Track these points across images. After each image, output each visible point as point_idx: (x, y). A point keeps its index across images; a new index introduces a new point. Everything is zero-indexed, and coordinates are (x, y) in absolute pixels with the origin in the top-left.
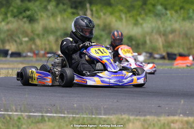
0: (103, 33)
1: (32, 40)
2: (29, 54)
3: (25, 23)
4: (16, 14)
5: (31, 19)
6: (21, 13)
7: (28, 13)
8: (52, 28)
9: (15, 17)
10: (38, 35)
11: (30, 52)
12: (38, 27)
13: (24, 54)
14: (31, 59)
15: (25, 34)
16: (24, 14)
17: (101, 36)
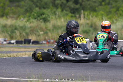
0: (91, 29)
1: (46, 33)
2: (44, 42)
3: (41, 22)
4: (36, 17)
5: (45, 20)
6: (39, 16)
7: (43, 16)
8: (58, 26)
9: (35, 18)
10: (50, 30)
11: (45, 41)
12: (50, 25)
13: (41, 42)
14: (45, 45)
15: (42, 29)
16: (41, 17)
17: (90, 31)
